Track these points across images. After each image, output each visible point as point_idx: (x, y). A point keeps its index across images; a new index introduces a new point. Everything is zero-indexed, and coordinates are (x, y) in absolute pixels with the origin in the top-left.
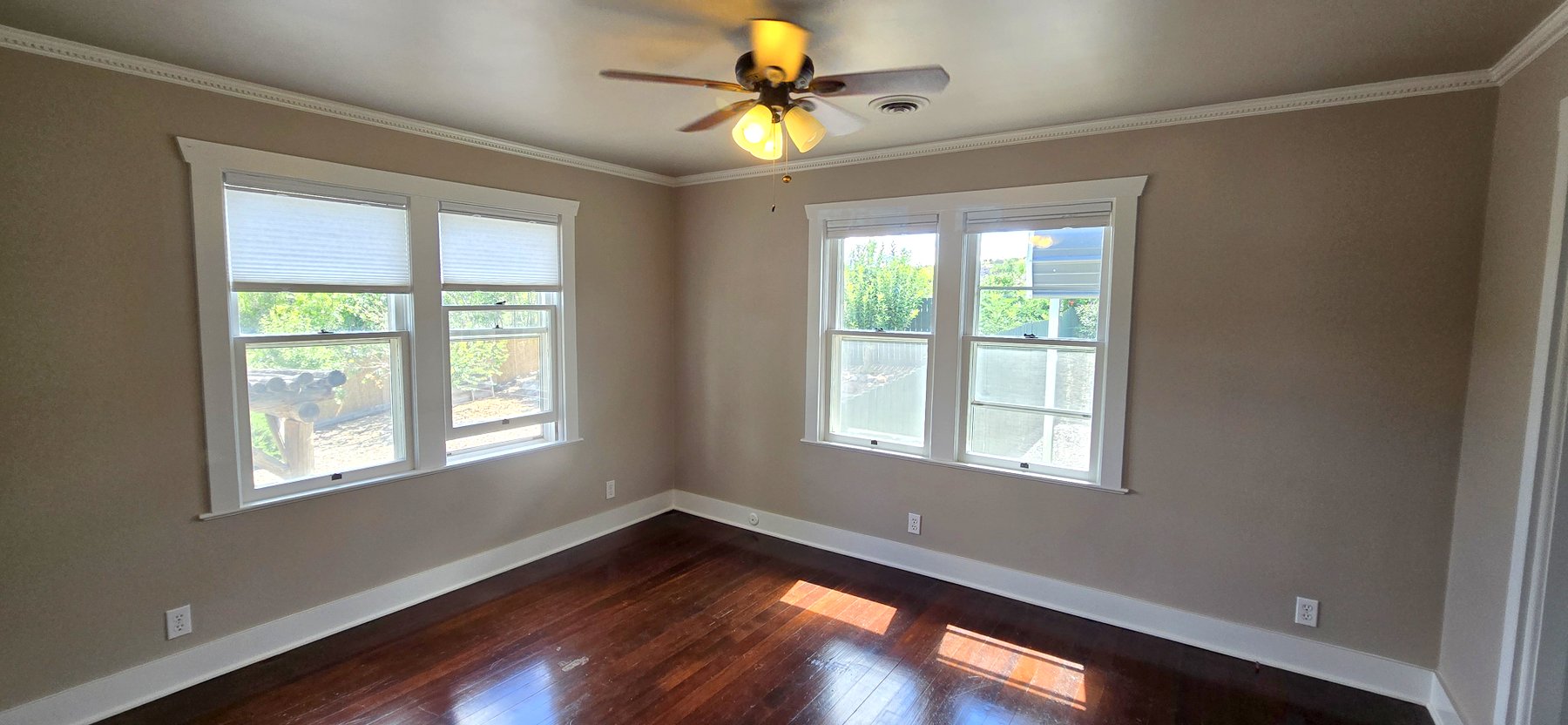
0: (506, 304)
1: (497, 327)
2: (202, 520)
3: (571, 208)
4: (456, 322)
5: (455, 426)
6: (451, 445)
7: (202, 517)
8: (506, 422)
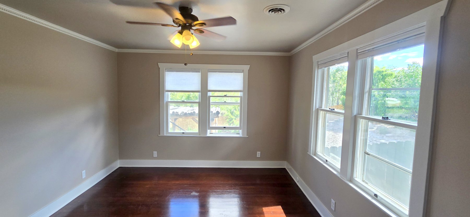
0: (227, 96)
1: (225, 102)
2: (159, 136)
3: (246, 68)
4: (212, 100)
5: (211, 126)
6: (209, 131)
7: (159, 135)
8: (225, 127)
